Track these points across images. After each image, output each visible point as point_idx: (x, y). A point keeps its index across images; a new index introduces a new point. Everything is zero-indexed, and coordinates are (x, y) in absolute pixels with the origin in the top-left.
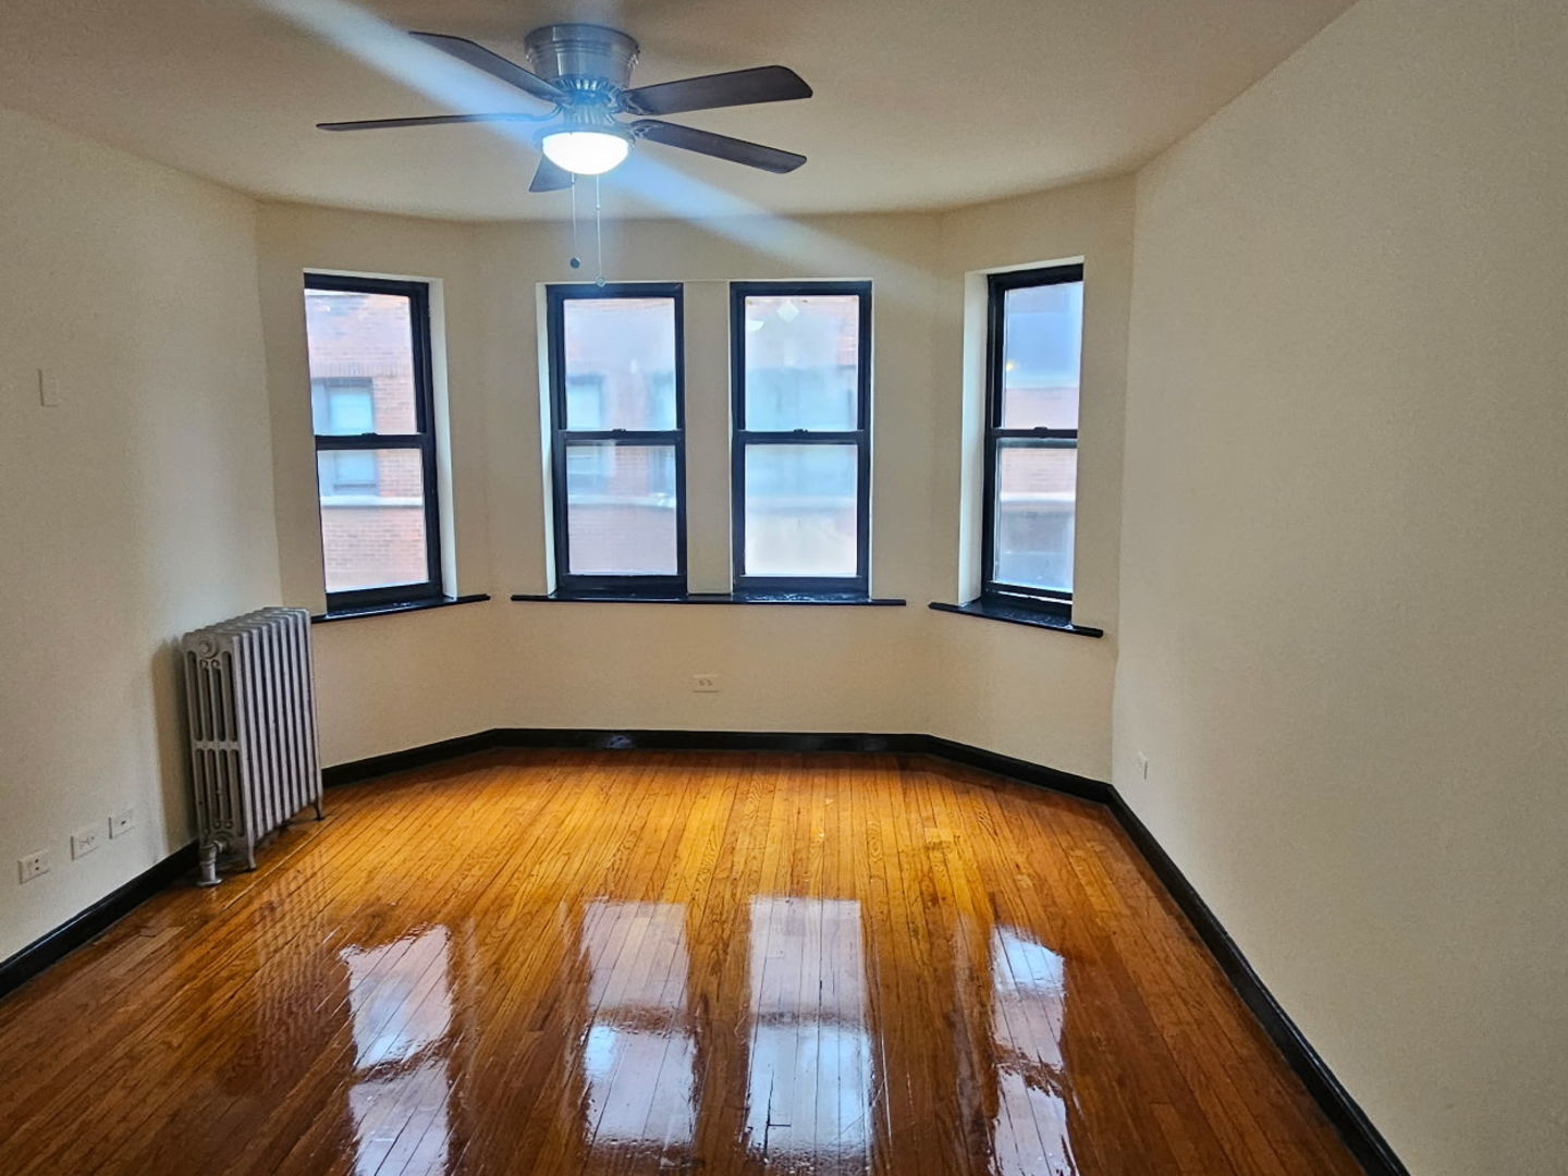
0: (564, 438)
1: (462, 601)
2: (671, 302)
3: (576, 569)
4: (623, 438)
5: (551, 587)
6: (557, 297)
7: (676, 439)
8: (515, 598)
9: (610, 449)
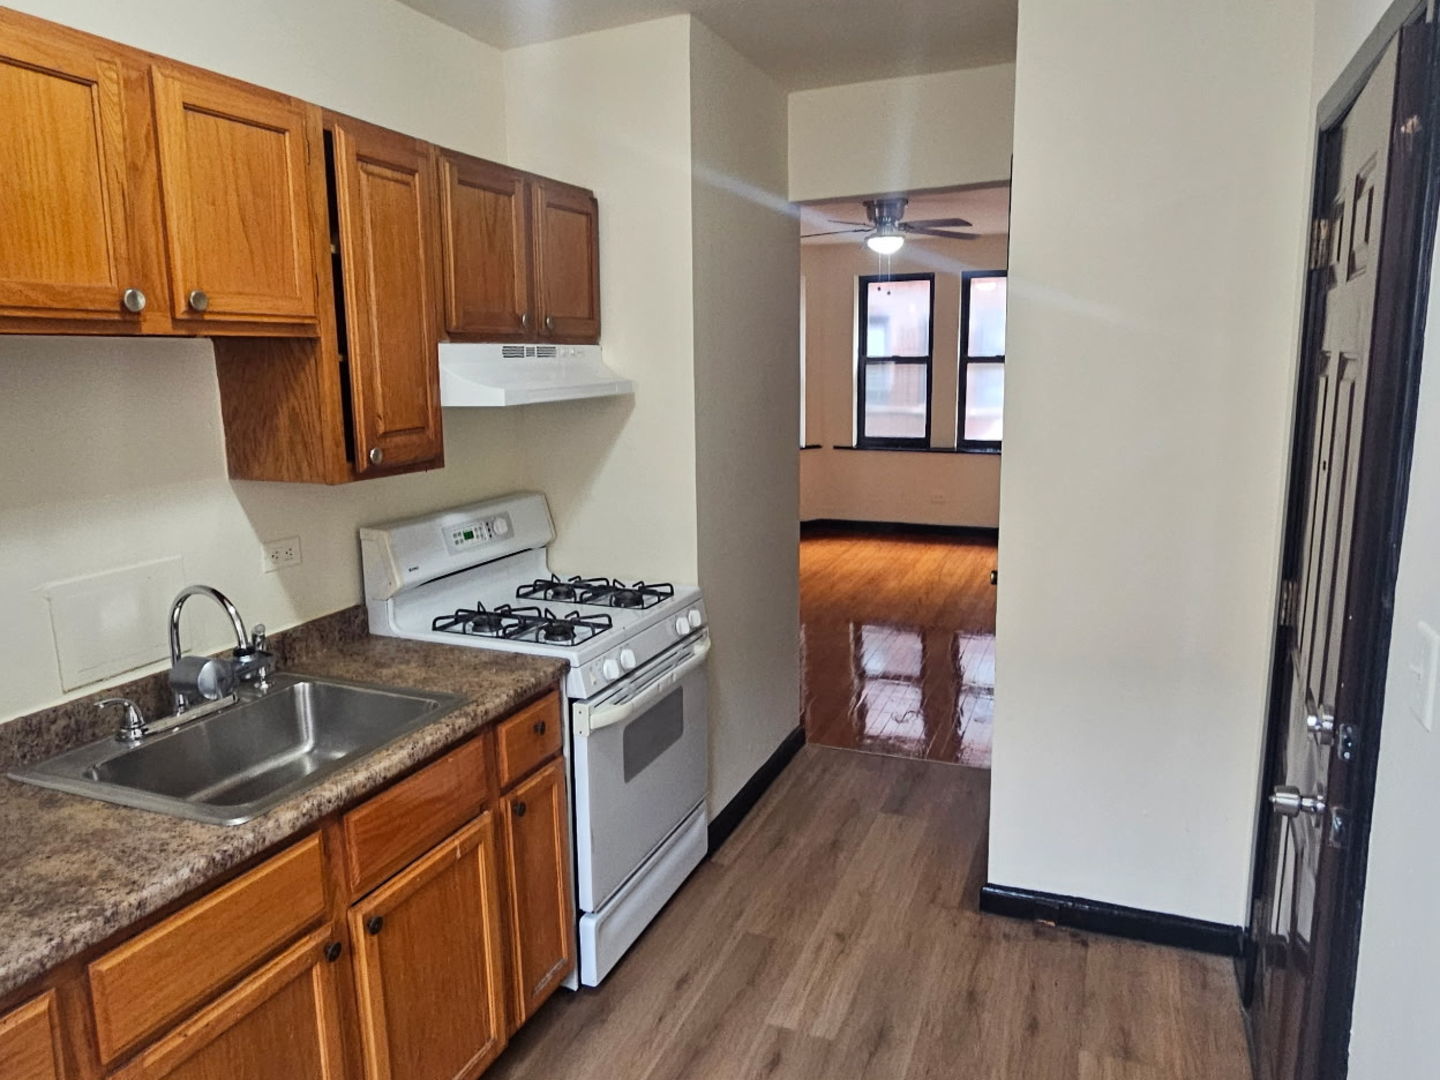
0: (865, 360)
1: (807, 447)
2: (928, 282)
3: (869, 433)
4: (898, 360)
5: (855, 443)
6: (864, 283)
7: (928, 361)
8: (836, 448)
9: (892, 366)
